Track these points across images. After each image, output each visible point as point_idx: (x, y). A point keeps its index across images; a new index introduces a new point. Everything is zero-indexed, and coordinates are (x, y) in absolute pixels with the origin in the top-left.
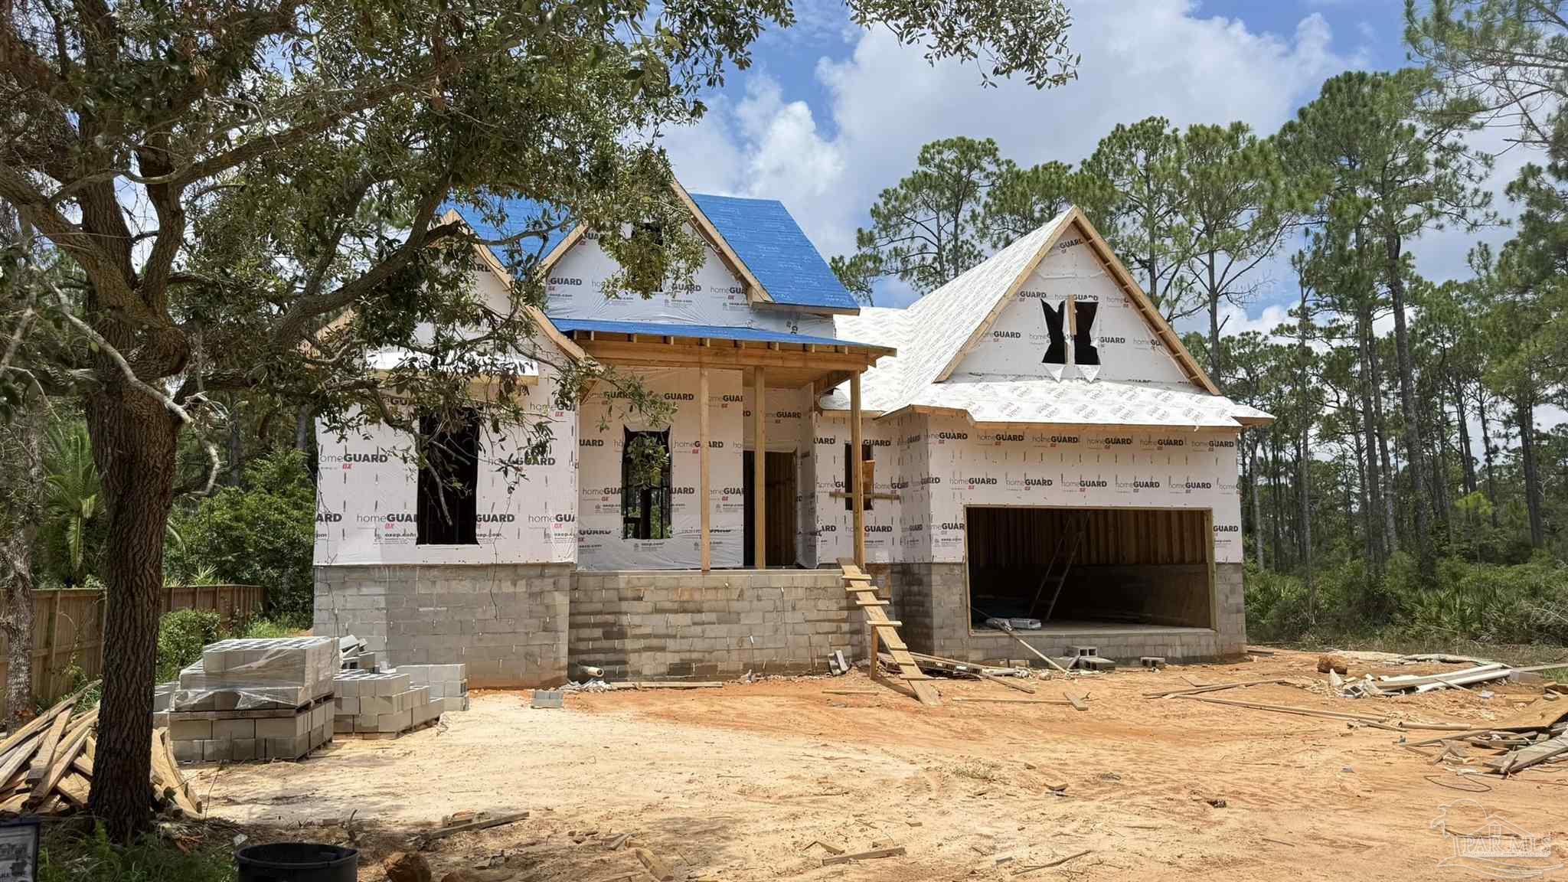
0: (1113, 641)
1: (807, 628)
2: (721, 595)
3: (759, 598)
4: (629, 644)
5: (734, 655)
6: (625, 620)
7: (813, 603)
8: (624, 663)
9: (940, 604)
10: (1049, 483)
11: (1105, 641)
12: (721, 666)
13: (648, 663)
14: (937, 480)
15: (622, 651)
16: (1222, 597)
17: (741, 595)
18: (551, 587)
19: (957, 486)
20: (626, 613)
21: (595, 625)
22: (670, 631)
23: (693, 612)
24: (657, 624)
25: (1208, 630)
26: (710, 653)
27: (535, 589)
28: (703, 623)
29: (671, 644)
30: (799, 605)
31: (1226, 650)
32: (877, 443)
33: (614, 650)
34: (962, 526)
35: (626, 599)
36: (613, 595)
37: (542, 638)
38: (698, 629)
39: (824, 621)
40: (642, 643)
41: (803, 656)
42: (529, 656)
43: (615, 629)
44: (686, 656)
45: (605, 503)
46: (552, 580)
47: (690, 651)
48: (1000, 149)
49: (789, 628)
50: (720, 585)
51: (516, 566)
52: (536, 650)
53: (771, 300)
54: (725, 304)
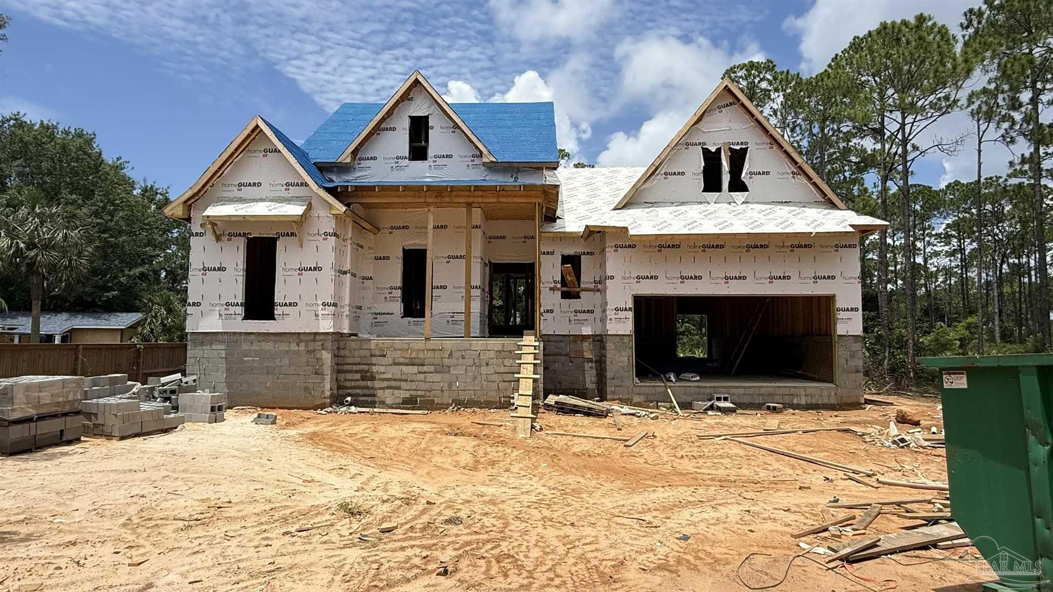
0: (748, 391)
1: (496, 378)
2: (437, 354)
3: (463, 357)
4: (377, 384)
5: (446, 394)
6: (375, 369)
7: (501, 361)
8: (374, 396)
9: (612, 363)
10: (700, 278)
11: (742, 391)
12: (436, 400)
13: (389, 396)
14: (612, 277)
15: (373, 388)
16: (843, 361)
17: (451, 355)
18: (320, 347)
19: (628, 281)
20: (375, 365)
21: (356, 372)
22: (404, 377)
23: (419, 365)
24: (394, 372)
25: (831, 385)
26: (430, 391)
27: (310, 348)
28: (425, 373)
29: (403, 385)
30: (491, 362)
31: (845, 400)
32: (584, 254)
33: (367, 388)
34: (630, 309)
35: (375, 356)
36: (368, 353)
37: (315, 379)
38: (422, 376)
39: (509, 373)
40: (385, 384)
41: (493, 396)
42: (306, 389)
43: (368, 374)
44: (414, 393)
45: (391, 295)
46: (320, 343)
47: (416, 390)
48: (777, 65)
49: (484, 377)
50: (436, 348)
51: (299, 333)
52: (311, 386)
53: (495, 160)
54: (468, 166)
